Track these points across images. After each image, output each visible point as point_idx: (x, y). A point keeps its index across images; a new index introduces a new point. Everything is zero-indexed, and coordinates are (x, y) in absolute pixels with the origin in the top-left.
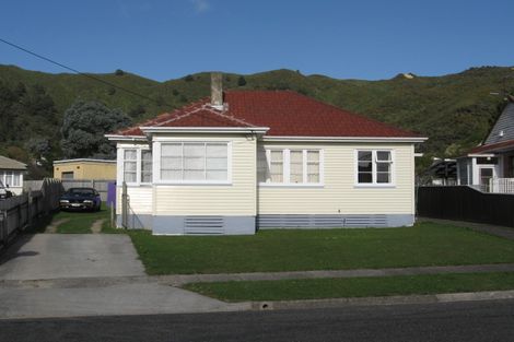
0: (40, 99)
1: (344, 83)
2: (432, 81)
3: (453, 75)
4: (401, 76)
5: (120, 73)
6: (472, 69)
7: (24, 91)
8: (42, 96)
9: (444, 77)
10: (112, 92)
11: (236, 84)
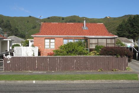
0: (7, 24)
1: (91, 19)
2: (115, 19)
3: (120, 17)
4: (106, 17)
5: (30, 17)
6: (125, 15)
7: (3, 22)
8: (8, 23)
9: (118, 18)
10: (28, 22)
11: (62, 19)
